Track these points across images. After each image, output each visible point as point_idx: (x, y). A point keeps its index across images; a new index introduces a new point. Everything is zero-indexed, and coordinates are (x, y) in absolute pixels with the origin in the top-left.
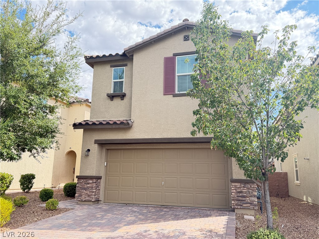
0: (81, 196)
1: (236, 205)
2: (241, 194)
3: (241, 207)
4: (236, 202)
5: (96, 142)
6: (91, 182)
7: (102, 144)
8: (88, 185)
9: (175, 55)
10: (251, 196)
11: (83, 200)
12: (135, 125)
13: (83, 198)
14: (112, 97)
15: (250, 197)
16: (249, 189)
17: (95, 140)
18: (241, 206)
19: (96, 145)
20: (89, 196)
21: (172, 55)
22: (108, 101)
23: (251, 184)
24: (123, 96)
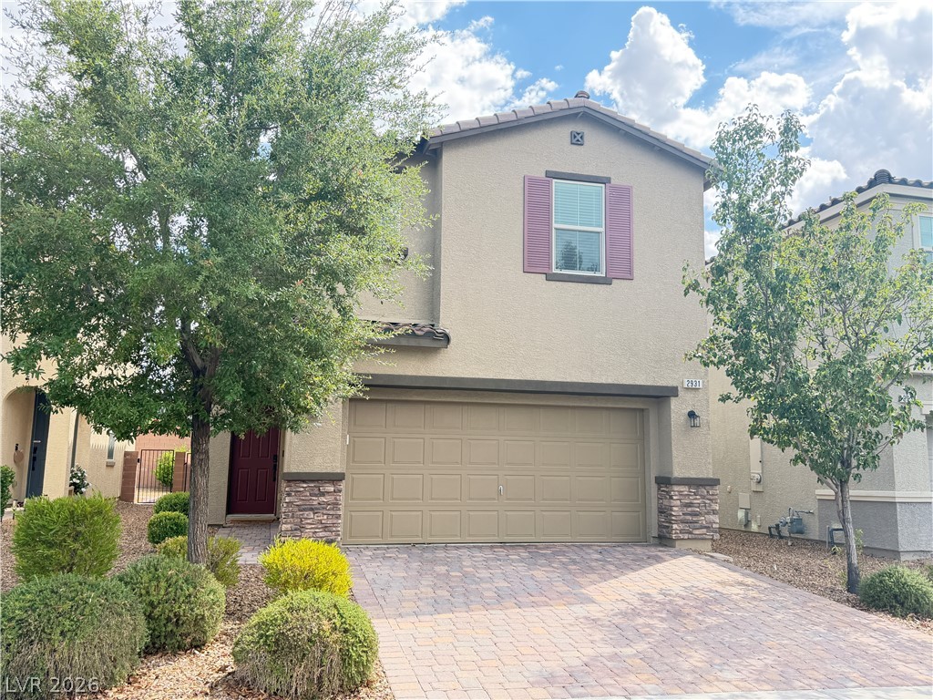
0: (300, 528)
1: (681, 532)
2: (690, 509)
3: (690, 536)
4: (682, 526)
8: (323, 499)
10: (708, 513)
13: (308, 533)
15: (706, 514)
16: (703, 497)
18: (690, 533)
21: (543, 175)
23: (707, 488)
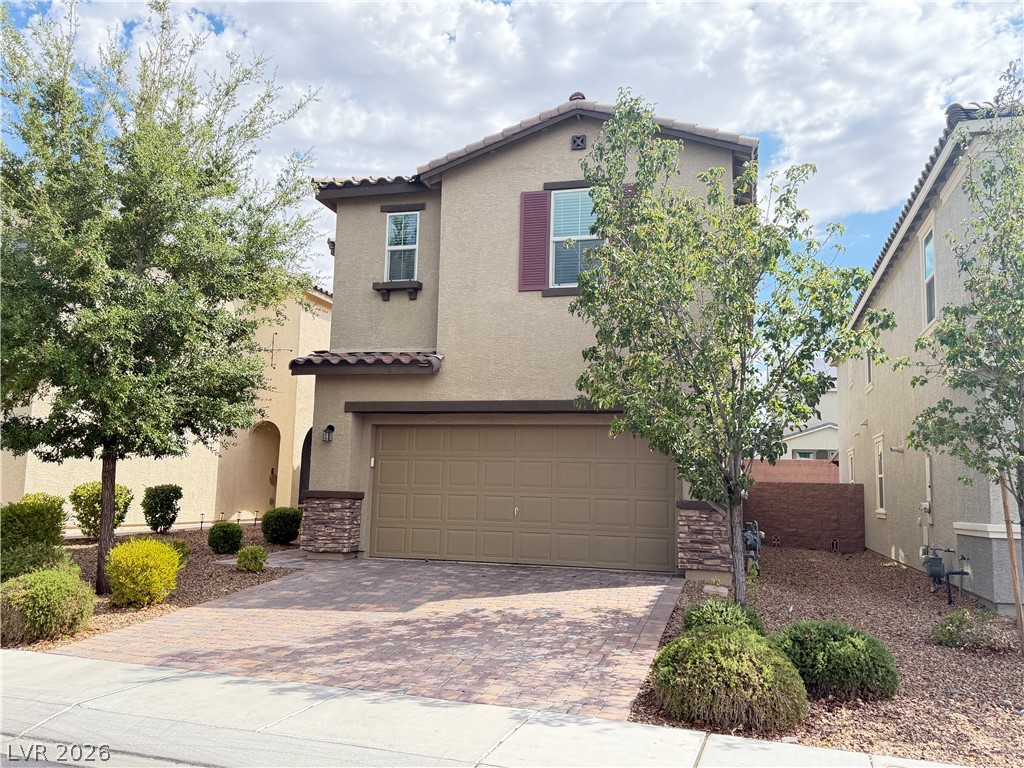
0: (314, 539)
1: (689, 561)
2: (699, 537)
3: (700, 567)
4: (689, 555)
5: (350, 407)
6: (339, 506)
7: (362, 413)
8: (332, 514)
9: (550, 187)
11: (321, 550)
12: (447, 367)
13: (320, 544)
14: (385, 292)
15: (722, 542)
16: (718, 524)
17: (346, 403)
18: (701, 563)
19: (350, 417)
20: (334, 540)
21: (541, 189)
22: (377, 302)
24: (414, 291)
